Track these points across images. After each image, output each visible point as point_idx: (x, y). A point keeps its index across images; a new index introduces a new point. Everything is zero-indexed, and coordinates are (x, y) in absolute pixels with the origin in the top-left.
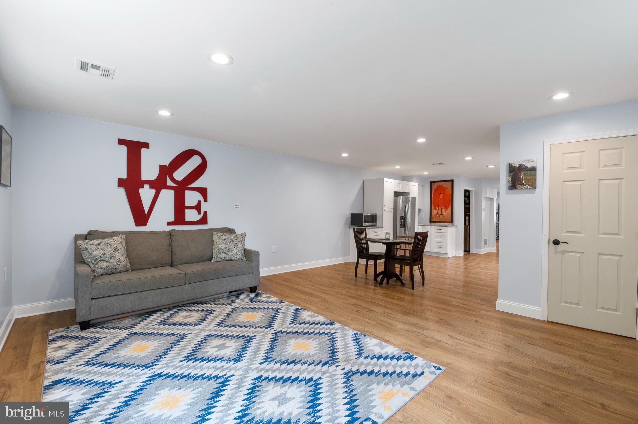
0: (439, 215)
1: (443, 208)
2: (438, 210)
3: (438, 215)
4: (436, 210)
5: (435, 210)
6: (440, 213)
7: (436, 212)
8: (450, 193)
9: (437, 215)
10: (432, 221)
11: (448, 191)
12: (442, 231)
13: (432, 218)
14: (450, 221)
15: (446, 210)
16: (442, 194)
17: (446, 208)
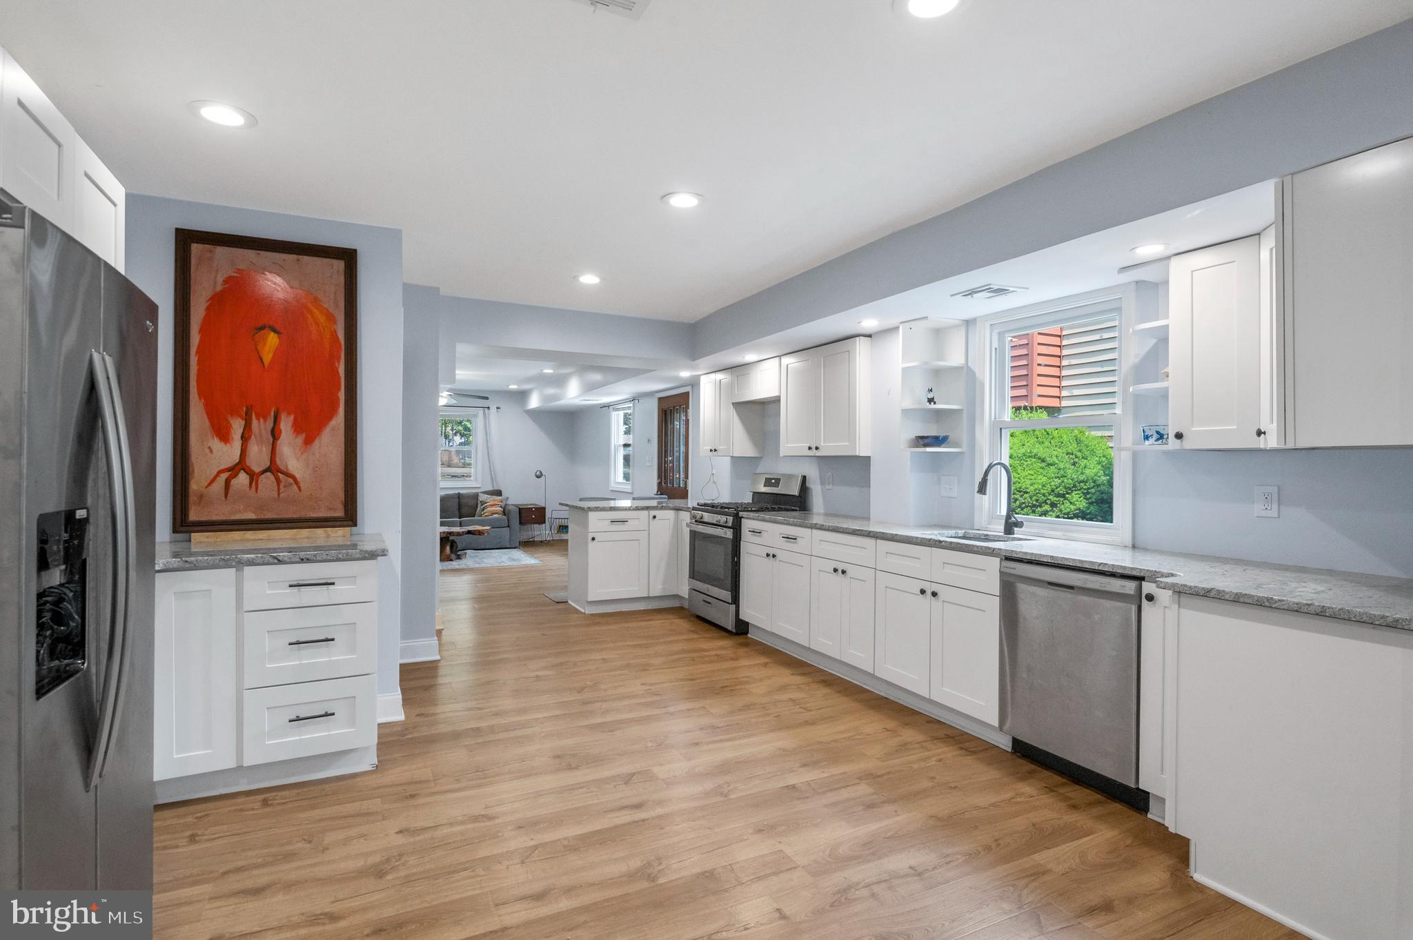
0: (253, 477)
1: (286, 424)
2: (245, 438)
3: (243, 478)
4: (224, 437)
5: (216, 444)
6: (258, 456)
7: (229, 453)
8: (334, 335)
9: (235, 475)
10: (193, 516)
11: (322, 319)
12: (341, 591)
13: (192, 498)
14: (340, 513)
15: (308, 441)
16: (272, 334)
17: (309, 431)
